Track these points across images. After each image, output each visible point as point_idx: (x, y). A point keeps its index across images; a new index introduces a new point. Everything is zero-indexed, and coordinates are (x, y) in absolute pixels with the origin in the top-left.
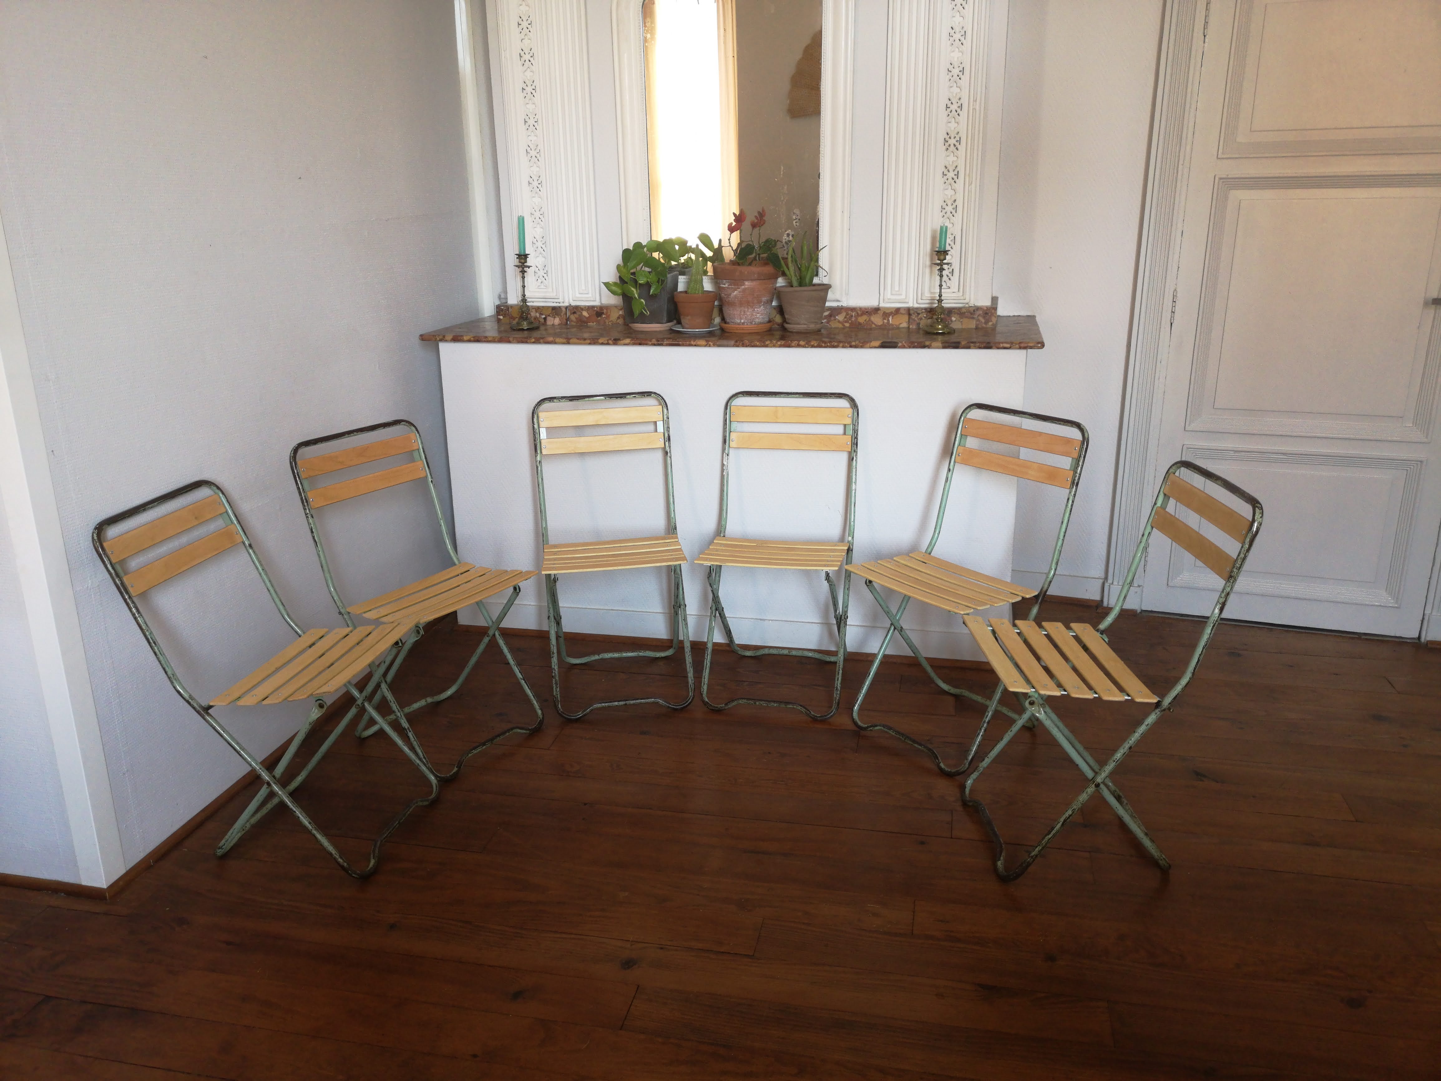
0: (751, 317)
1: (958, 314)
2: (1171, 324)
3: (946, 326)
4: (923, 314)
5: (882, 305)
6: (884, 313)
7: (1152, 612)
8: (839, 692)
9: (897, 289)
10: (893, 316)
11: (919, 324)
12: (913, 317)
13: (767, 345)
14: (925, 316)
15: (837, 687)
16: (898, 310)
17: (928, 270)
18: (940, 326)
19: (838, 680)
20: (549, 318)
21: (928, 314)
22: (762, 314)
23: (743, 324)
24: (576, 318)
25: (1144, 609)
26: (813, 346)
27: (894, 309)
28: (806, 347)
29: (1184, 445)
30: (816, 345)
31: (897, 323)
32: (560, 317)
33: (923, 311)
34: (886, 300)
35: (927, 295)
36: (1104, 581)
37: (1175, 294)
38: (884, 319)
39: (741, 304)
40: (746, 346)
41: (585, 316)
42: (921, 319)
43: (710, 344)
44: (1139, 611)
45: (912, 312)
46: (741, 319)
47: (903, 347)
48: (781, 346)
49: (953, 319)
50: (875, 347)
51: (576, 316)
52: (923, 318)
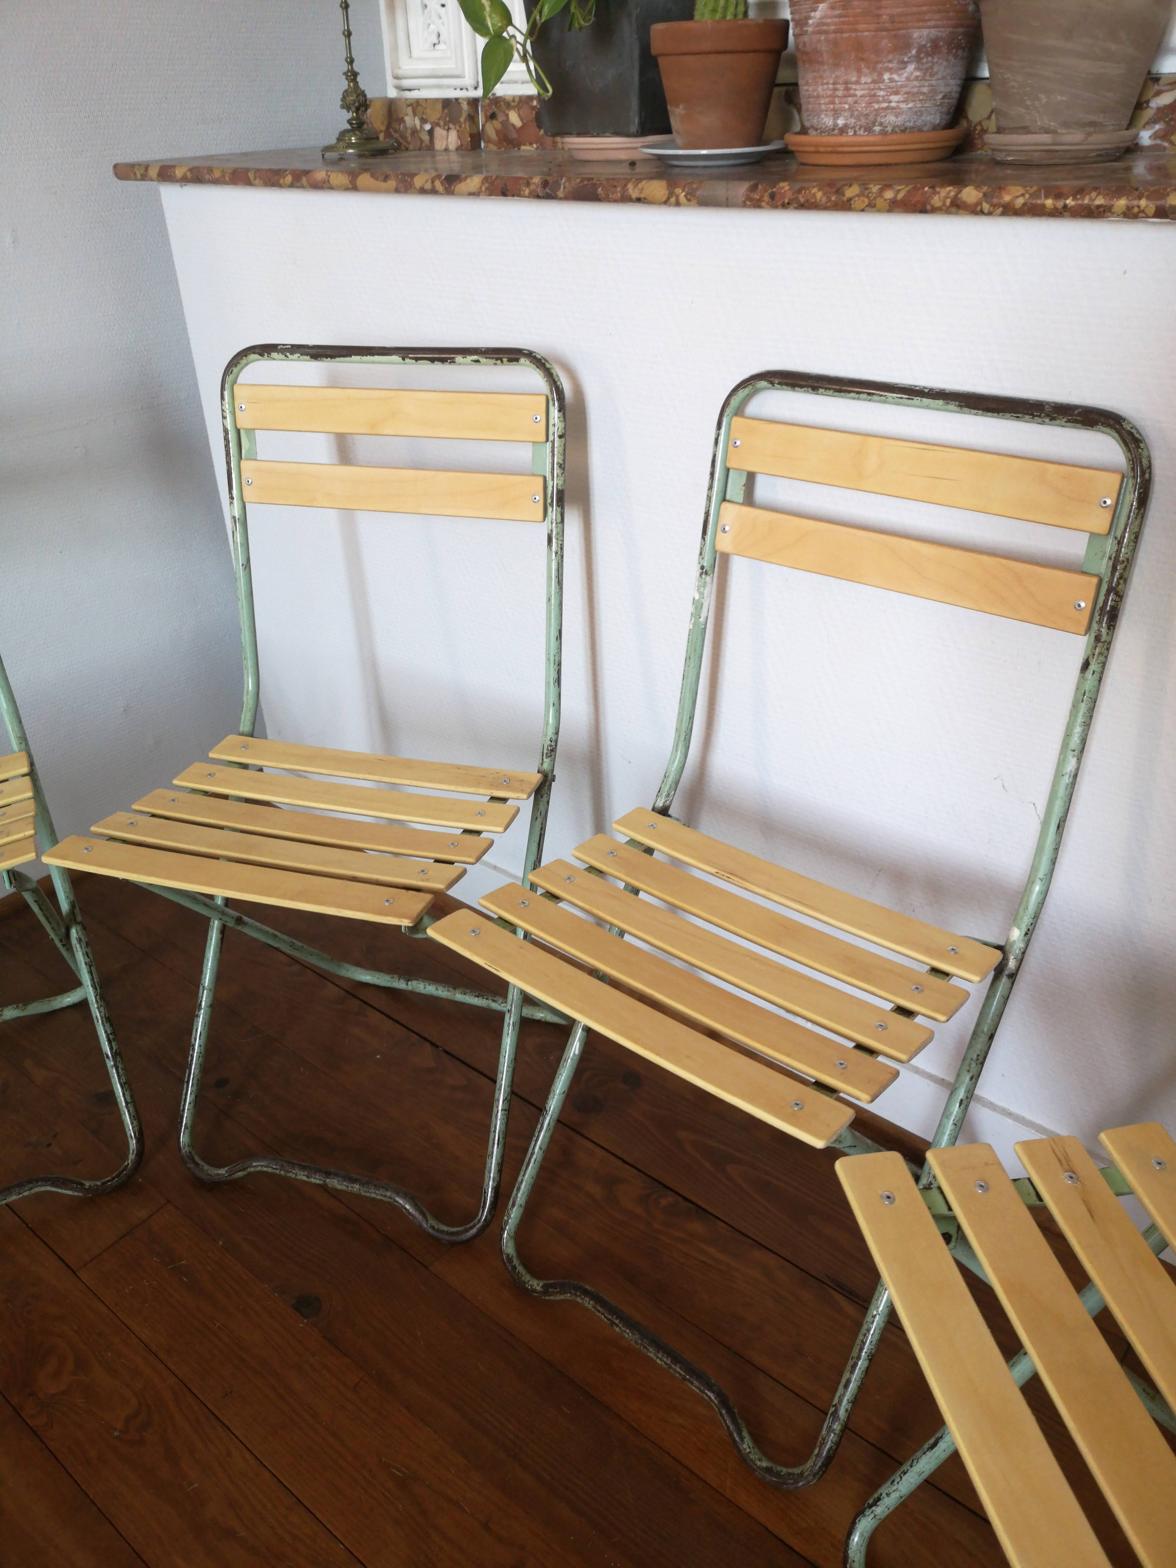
0: (869, 104)
8: (837, 1427)
13: (850, 200)
15: (836, 1411)
19: (846, 1386)
20: (439, 132)
22: (910, 96)
23: (843, 131)
24: (498, 132)
26: (1009, 211)
28: (982, 213)
30: (1020, 201)
32: (458, 127)
40: (785, 206)
41: (513, 125)
51: (497, 124)
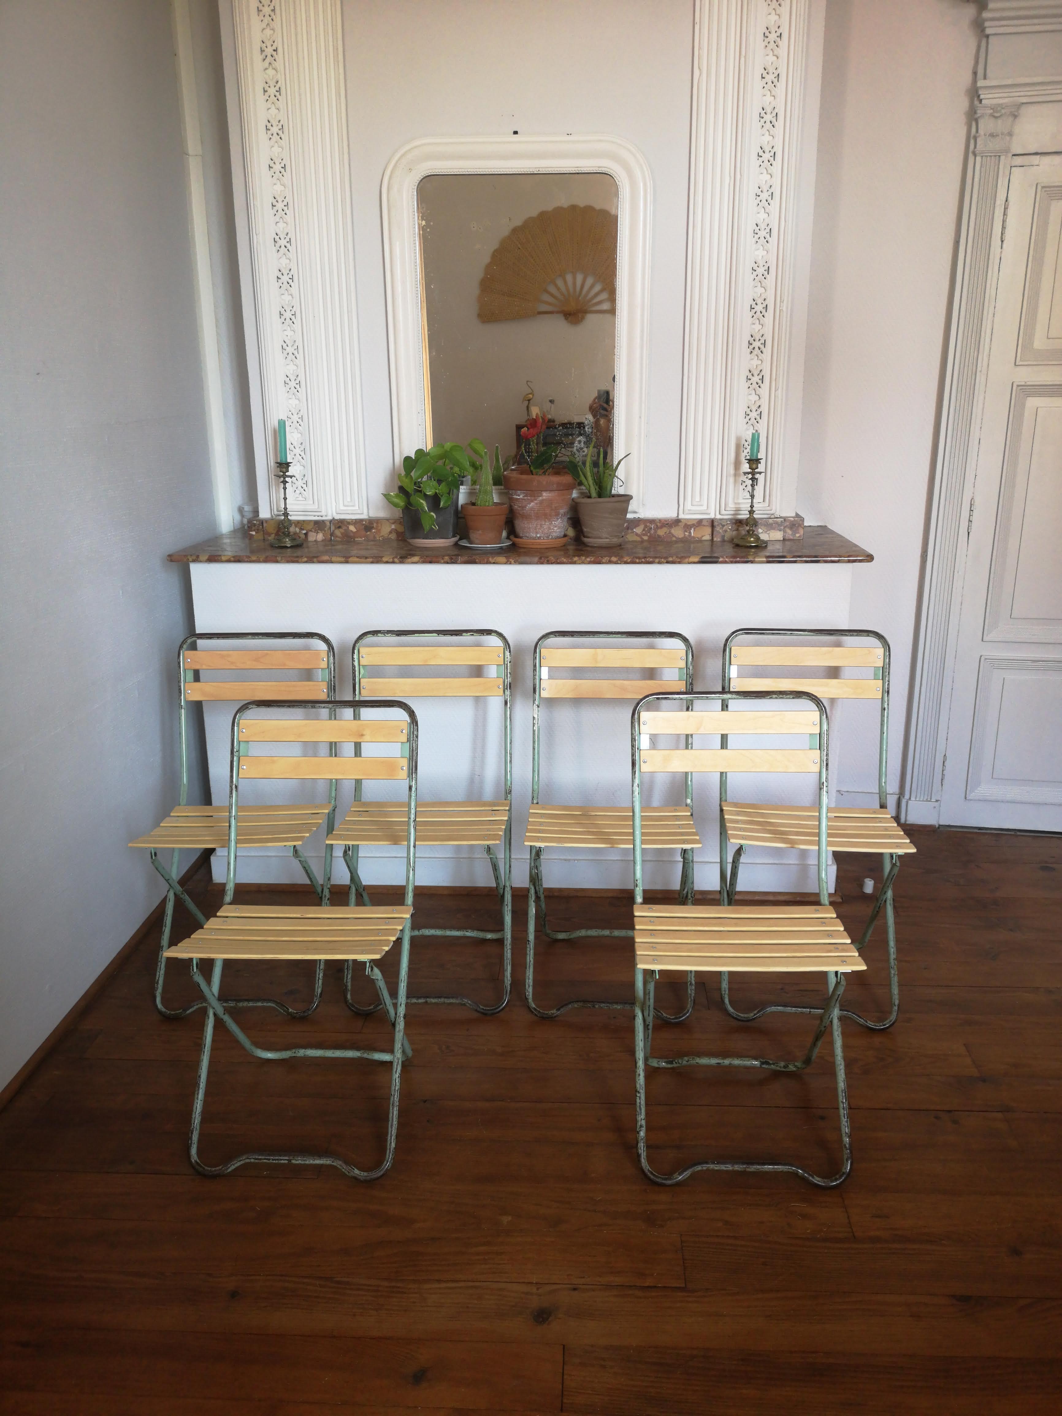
0: (548, 530)
1: (765, 525)
2: (969, 533)
3: (758, 539)
4: (729, 525)
5: (682, 516)
6: (686, 524)
7: (949, 826)
9: (698, 499)
10: (694, 528)
11: (723, 536)
12: (718, 529)
13: (575, 561)
14: (730, 528)
16: (700, 522)
17: (731, 480)
18: (752, 539)
20: (311, 534)
21: (734, 525)
22: (559, 528)
23: (539, 538)
24: (342, 534)
25: (941, 824)
26: (626, 563)
27: (697, 521)
28: (618, 563)
29: (981, 656)
30: (629, 560)
31: (699, 536)
32: (323, 532)
33: (729, 522)
34: (686, 511)
35: (731, 506)
36: (900, 797)
37: (972, 502)
38: (686, 531)
39: (538, 517)
40: (552, 563)
41: (352, 531)
42: (726, 531)
43: (511, 562)
44: (937, 826)
45: (716, 524)
46: (537, 533)
47: (725, 562)
48: (590, 563)
49: (760, 531)
50: (694, 563)
51: (342, 530)
52: (728, 530)
